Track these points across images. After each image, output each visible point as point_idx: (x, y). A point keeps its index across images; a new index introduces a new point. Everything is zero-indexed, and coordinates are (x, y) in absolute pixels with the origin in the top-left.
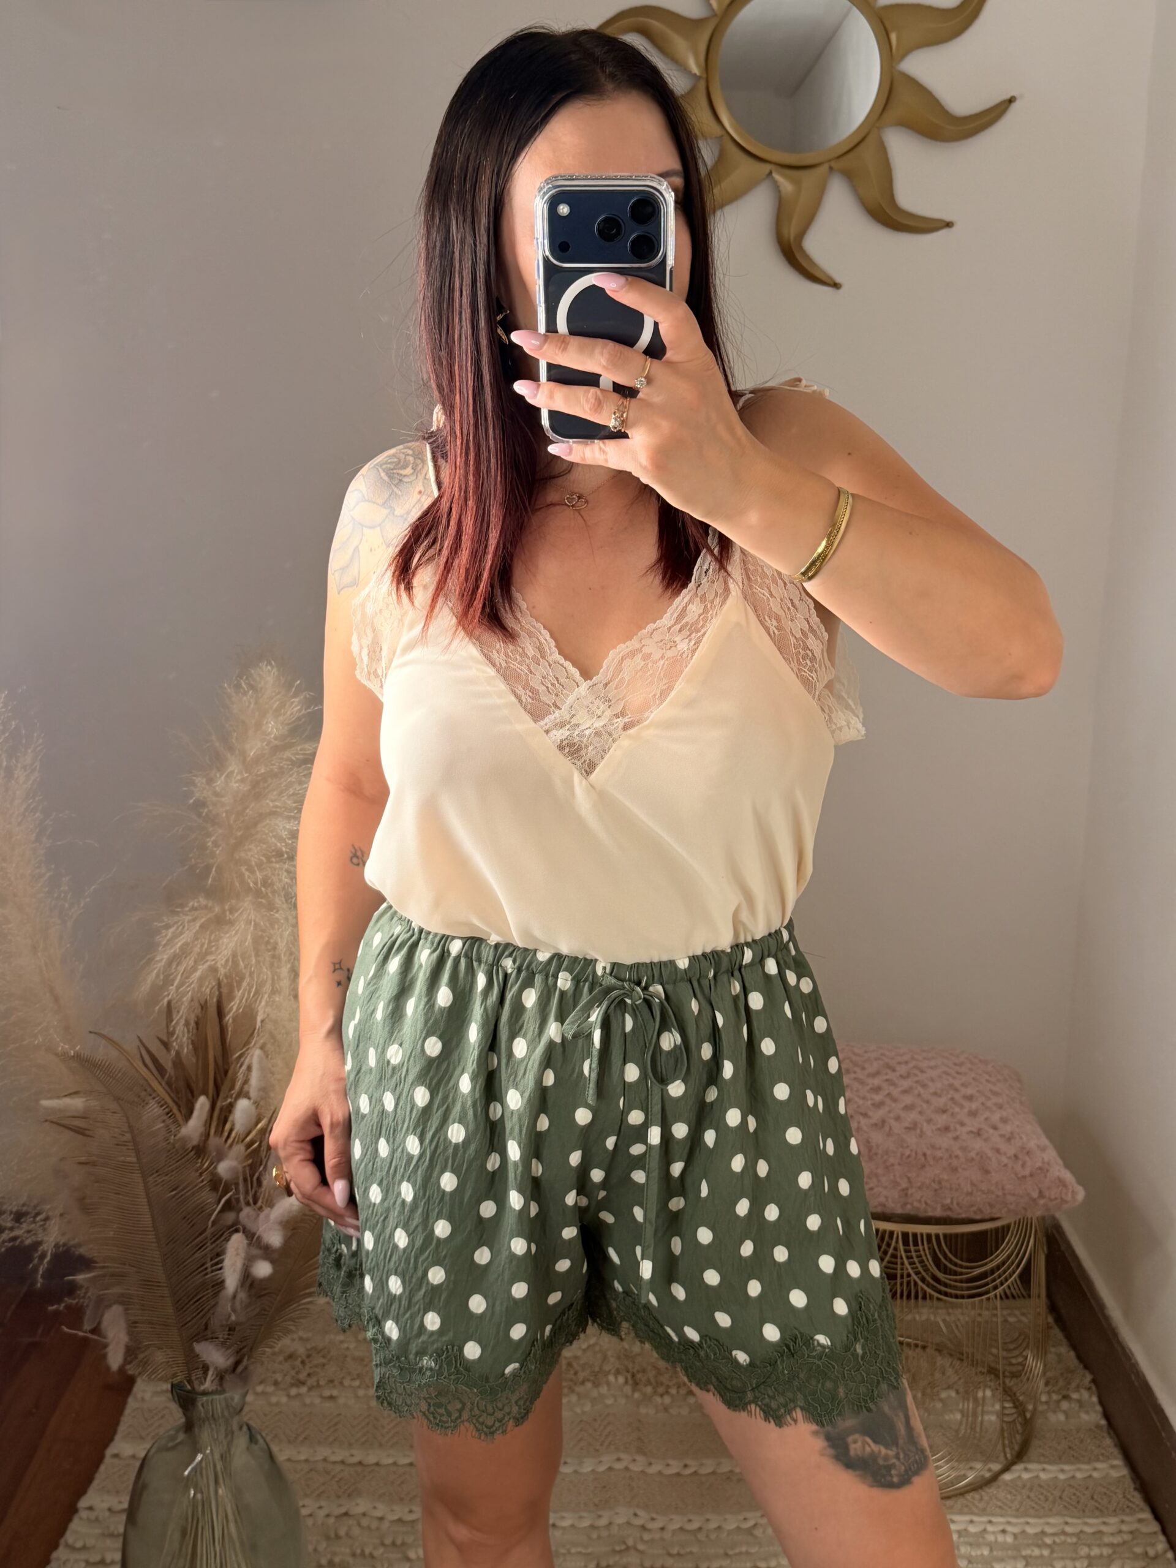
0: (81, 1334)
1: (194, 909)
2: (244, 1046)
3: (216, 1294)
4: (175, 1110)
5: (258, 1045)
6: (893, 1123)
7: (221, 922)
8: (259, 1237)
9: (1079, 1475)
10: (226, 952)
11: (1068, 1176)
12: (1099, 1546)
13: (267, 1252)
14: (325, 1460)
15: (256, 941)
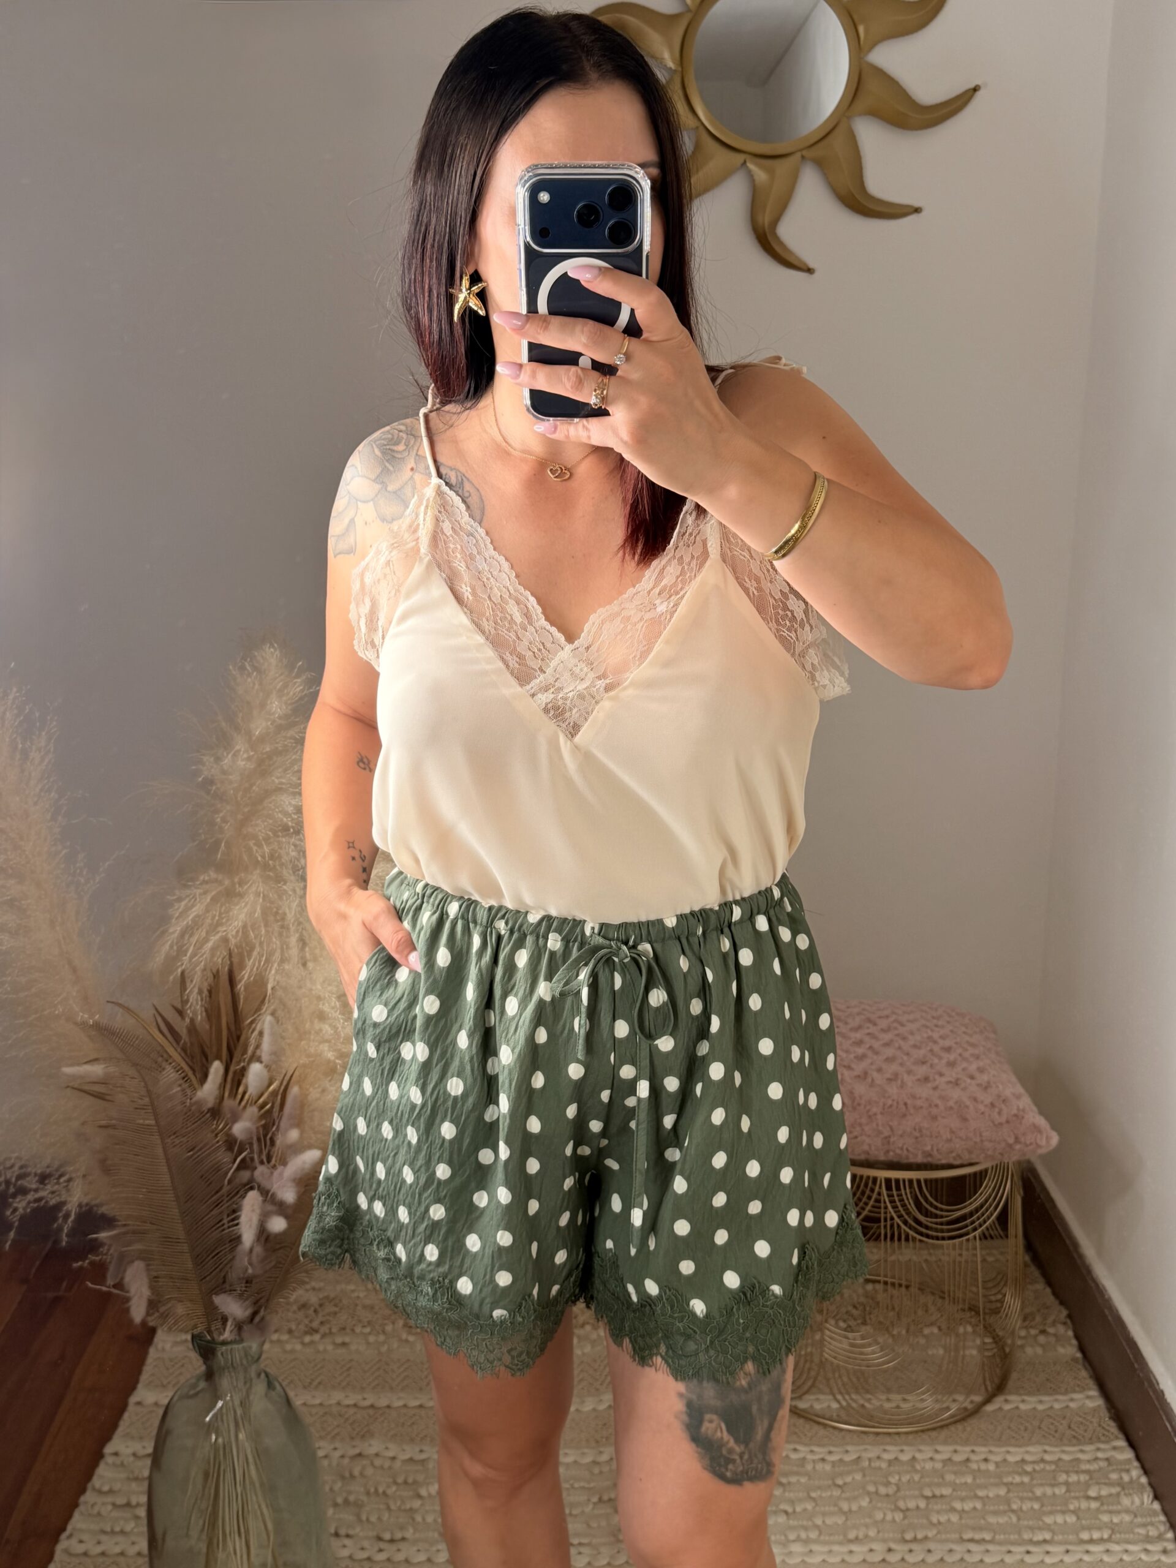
0: (104, 1289)
1: (205, 882)
2: (255, 1013)
3: (233, 1249)
4: (190, 1074)
5: (269, 1012)
6: (875, 1075)
7: (231, 895)
8: (273, 1195)
9: (1057, 1406)
10: (237, 924)
11: (1041, 1121)
12: (1077, 1472)
13: (281, 1208)
14: (339, 1404)
15: (264, 913)
